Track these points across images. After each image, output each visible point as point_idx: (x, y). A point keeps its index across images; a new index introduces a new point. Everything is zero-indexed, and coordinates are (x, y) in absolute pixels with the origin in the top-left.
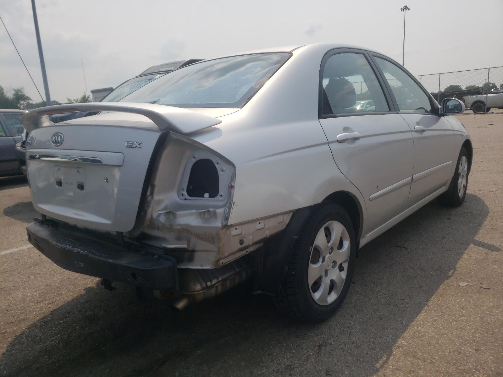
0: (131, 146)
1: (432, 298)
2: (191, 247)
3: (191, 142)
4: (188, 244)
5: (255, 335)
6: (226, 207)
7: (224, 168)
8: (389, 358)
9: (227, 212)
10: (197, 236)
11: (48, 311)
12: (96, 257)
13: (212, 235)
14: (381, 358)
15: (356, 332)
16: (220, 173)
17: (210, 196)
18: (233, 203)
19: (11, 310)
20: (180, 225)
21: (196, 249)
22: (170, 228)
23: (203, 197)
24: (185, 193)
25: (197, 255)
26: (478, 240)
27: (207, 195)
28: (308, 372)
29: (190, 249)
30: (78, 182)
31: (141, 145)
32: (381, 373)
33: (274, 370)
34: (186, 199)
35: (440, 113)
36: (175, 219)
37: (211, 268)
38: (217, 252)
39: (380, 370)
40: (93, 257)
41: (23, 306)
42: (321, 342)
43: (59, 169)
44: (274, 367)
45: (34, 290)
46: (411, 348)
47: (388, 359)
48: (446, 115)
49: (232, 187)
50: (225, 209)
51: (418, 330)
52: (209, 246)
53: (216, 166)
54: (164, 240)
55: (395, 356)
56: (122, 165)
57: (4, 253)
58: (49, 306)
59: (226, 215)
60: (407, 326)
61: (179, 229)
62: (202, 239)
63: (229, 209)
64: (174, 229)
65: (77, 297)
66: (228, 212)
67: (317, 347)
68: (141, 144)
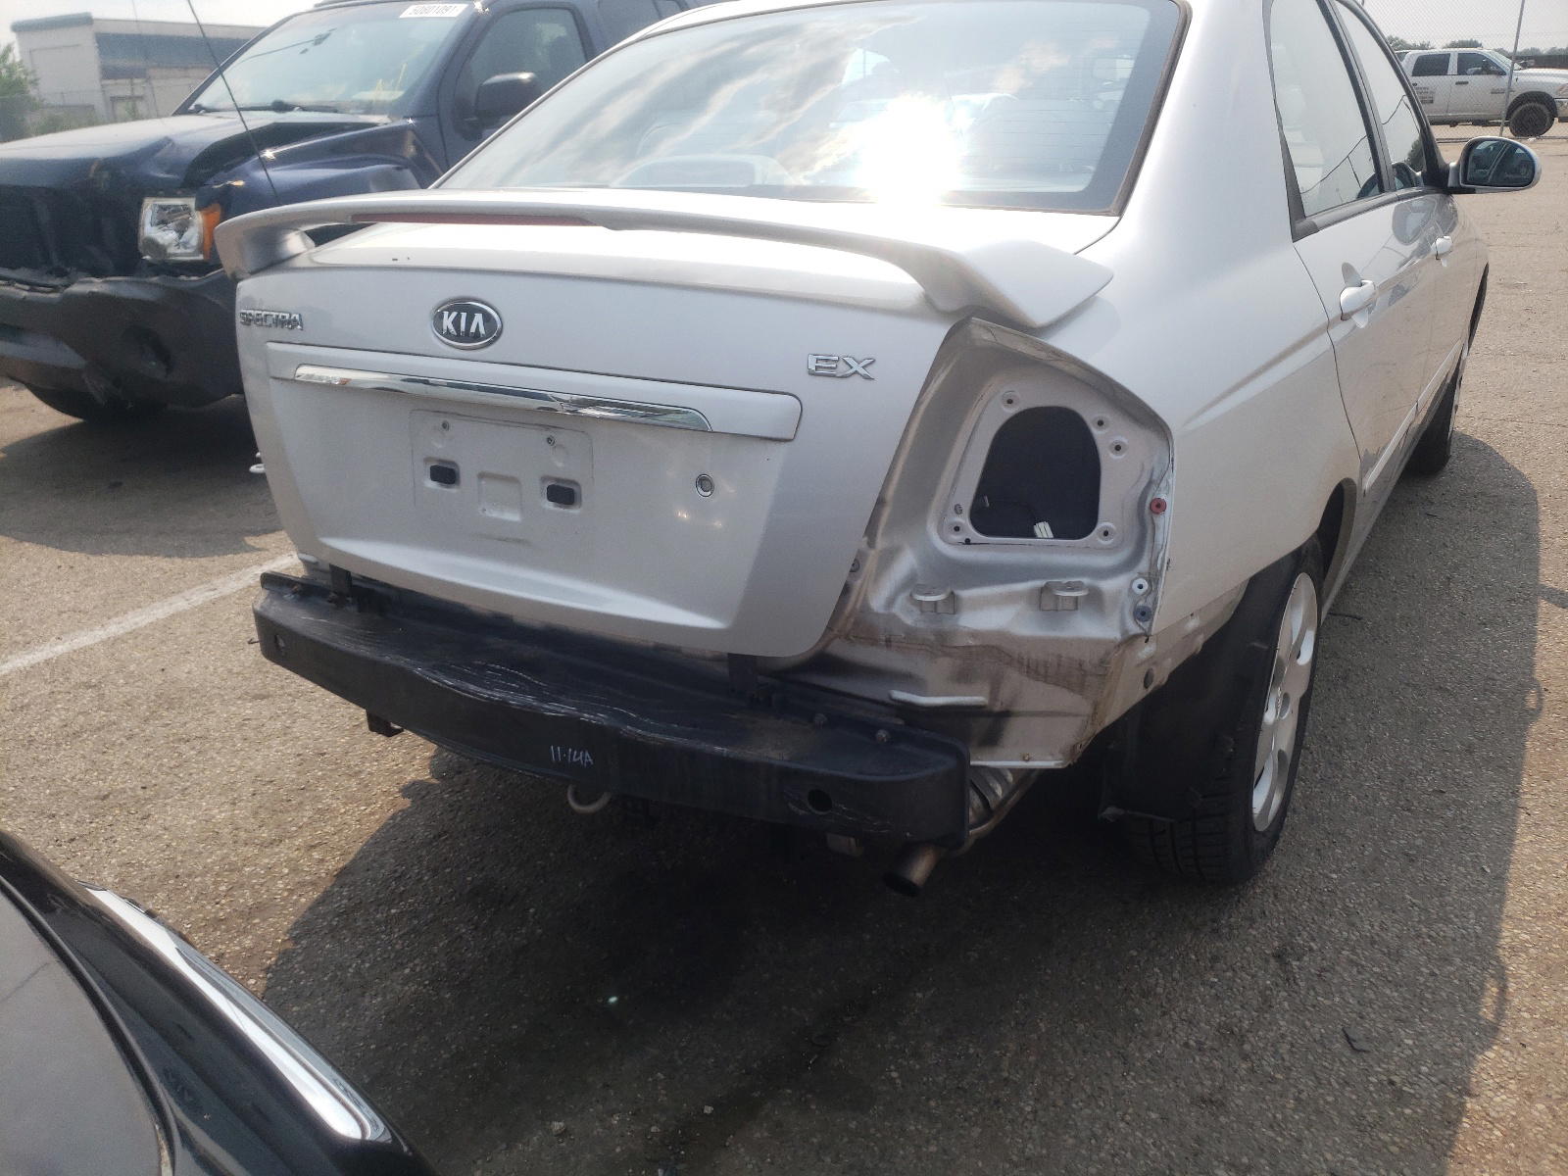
0: (826, 369)
1: (1524, 783)
2: (1002, 704)
3: (1043, 355)
4: (994, 694)
5: (1064, 931)
6: (1136, 575)
7: (1123, 440)
8: (1506, 987)
9: (1141, 591)
10: (1028, 667)
11: (323, 875)
12: (657, 736)
13: (1081, 665)
14: (1483, 988)
15: (1360, 904)
16: (1108, 459)
17: (1057, 535)
18: (1166, 561)
19: (189, 876)
20: (974, 634)
21: (1017, 708)
22: (941, 644)
23: (1033, 535)
24: (964, 520)
25: (1014, 729)
26: (1553, 585)
27: (1043, 529)
28: (1292, 1046)
29: (997, 708)
30: (544, 479)
31: (871, 371)
32: (1506, 1035)
33: (1186, 1045)
34: (968, 542)
35: (1451, 183)
36: (954, 613)
37: (1060, 767)
38: (1085, 718)
39: (1503, 1029)
40: (643, 737)
41: (223, 859)
42: (1276, 944)
43: (445, 426)
44: (1182, 1034)
45: (223, 799)
46: (1550, 951)
47: (1503, 990)
48: (1472, 191)
49: (1158, 506)
50: (1132, 581)
51: (1539, 890)
52: (1064, 699)
53: (1096, 432)
54: (907, 679)
55: (1520, 978)
56: (790, 435)
57: (26, 663)
58: (316, 855)
59: (1141, 603)
60: (1500, 878)
61: (969, 647)
62: (1046, 679)
63: (1150, 582)
64: (955, 647)
65: (393, 817)
66: (1149, 593)
67: (1273, 964)
68: (874, 365)
